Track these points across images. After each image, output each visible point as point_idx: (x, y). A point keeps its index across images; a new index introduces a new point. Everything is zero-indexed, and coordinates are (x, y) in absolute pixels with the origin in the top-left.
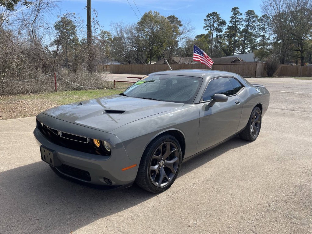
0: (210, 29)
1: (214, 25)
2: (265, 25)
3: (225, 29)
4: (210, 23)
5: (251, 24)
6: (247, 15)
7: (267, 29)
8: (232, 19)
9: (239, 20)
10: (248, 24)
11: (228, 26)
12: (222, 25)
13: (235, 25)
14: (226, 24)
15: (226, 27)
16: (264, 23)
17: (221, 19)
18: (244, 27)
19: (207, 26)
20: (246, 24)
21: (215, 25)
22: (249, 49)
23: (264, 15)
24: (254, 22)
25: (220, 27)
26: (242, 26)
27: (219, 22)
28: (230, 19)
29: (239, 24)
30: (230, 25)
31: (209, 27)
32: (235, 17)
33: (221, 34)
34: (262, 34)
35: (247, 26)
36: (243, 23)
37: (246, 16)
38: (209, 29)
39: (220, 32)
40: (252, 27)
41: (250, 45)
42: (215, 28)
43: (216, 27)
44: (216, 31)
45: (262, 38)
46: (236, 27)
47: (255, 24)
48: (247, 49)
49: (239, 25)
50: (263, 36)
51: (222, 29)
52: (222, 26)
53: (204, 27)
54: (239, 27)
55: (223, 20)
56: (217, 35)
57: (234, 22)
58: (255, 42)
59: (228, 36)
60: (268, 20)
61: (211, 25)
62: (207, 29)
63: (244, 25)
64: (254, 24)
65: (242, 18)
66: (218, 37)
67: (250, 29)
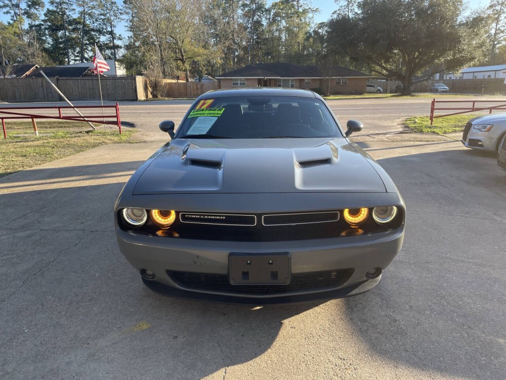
0: (12, 12)
1: (20, 5)
2: (110, 14)
3: (42, 15)
5: (90, 11)
7: (115, 21)
10: (84, 11)
11: (48, 9)
12: (37, 7)
13: (60, 9)
14: (44, 6)
15: (45, 10)
16: (108, 11)
18: (79, 15)
19: (6, 6)
20: (81, 9)
21: (23, 5)
24: (93, 7)
25: (33, 11)
26: (73, 12)
27: (29, 1)
29: (67, 9)
30: (51, 8)
31: (10, 8)
34: (109, 29)
35: (82, 13)
36: (74, 7)
39: (34, 20)
40: (91, 16)
41: (91, 47)
42: (23, 12)
43: (25, 9)
44: (27, 17)
45: (110, 36)
46: (64, 14)
47: (97, 12)
48: (87, 53)
49: (69, 10)
50: (111, 33)
51: (38, 15)
52: (36, 9)
56: (29, 24)
57: (57, 3)
58: (99, 42)
59: (51, 29)
60: (114, 7)
61: (13, 5)
62: (8, 12)
63: (77, 11)
64: (94, 11)
66: (34, 28)
67: (88, 19)
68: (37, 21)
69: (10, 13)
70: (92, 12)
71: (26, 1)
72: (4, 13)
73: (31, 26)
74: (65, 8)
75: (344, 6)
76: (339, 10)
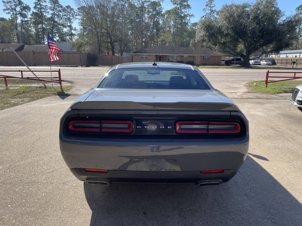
1: (16, 9)
2: (69, 15)
3: (29, 15)
4: (11, 6)
5: (57, 13)
6: (51, 3)
7: (73, 20)
8: (36, 5)
9: (44, 7)
11: (33, 11)
12: (26, 10)
13: (40, 11)
14: (30, 10)
15: (31, 12)
16: (68, 14)
17: (23, 4)
18: (51, 16)
19: (8, 9)
20: (52, 12)
21: (18, 9)
22: (58, 38)
23: (68, 6)
24: (60, 11)
25: (24, 12)
26: (48, 14)
27: (22, 7)
28: (34, 5)
29: (44, 12)
30: (35, 11)
31: (10, 10)
32: (39, 3)
33: (26, 19)
34: (69, 24)
35: (53, 14)
36: (48, 10)
37: (51, 5)
38: (11, 12)
39: (24, 18)
40: (58, 16)
41: (58, 34)
42: (18, 13)
43: (19, 11)
44: (20, 16)
45: (69, 28)
46: (42, 14)
47: (62, 14)
49: (45, 12)
50: (70, 26)
51: (27, 15)
52: (26, 11)
53: (3, 10)
54: (44, 14)
55: (26, 5)
56: (21, 20)
57: (38, 8)
58: (63, 31)
59: (34, 23)
60: (72, 12)
61: (12, 9)
63: (50, 13)
64: (60, 13)
65: (46, 6)
66: (24, 23)
67: (56, 18)
68: (26, 18)
69: (10, 13)
70: (59, 14)
71: (20, 7)
72: (7, 13)
73: (22, 21)
74: (43, 11)
75: (209, 13)
76: (205, 15)
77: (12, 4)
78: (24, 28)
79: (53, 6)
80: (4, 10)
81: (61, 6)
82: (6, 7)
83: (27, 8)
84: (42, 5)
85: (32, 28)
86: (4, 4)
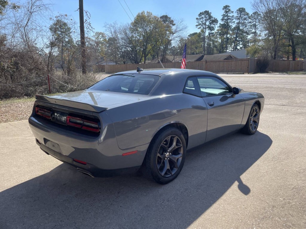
1: (206, 23)
2: (256, 22)
3: (217, 27)
4: (202, 22)
5: (243, 22)
6: (238, 12)
7: (258, 25)
8: (224, 17)
9: (231, 18)
10: (239, 22)
11: (220, 24)
12: (214, 23)
13: (226, 23)
14: (218, 23)
15: (218, 25)
16: (255, 20)
17: (212, 18)
18: (236, 25)
19: (200, 24)
20: (237, 21)
21: (208, 23)
22: (241, 46)
23: (255, 13)
24: (245, 19)
25: (212, 25)
26: (233, 23)
27: (211, 20)
28: (221, 17)
29: (230, 22)
30: (222, 23)
32: (226, 15)
34: (254, 31)
35: (238, 23)
36: (234, 20)
37: (237, 14)
39: (212, 30)
40: (243, 24)
41: (242, 42)
42: (207, 26)
44: (209, 29)
45: (253, 35)
46: (228, 25)
47: (247, 22)
48: (239, 46)
50: (255, 33)
51: (214, 27)
54: (230, 24)
55: (215, 18)
57: (225, 19)
58: (247, 39)
59: (220, 34)
60: (259, 17)
61: (203, 24)
62: (200, 28)
63: (235, 23)
65: (233, 16)
66: (211, 35)
67: (241, 26)
68: (213, 31)
69: (201, 28)
70: (244, 22)
71: (209, 21)
72: (198, 28)
73: (209, 34)
74: (229, 22)
77: (203, 20)
78: (210, 40)
79: (239, 15)
80: (197, 26)
81: (248, 14)
82: (199, 23)
83: (215, 21)
84: (229, 16)
85: (218, 39)
86: (197, 21)
